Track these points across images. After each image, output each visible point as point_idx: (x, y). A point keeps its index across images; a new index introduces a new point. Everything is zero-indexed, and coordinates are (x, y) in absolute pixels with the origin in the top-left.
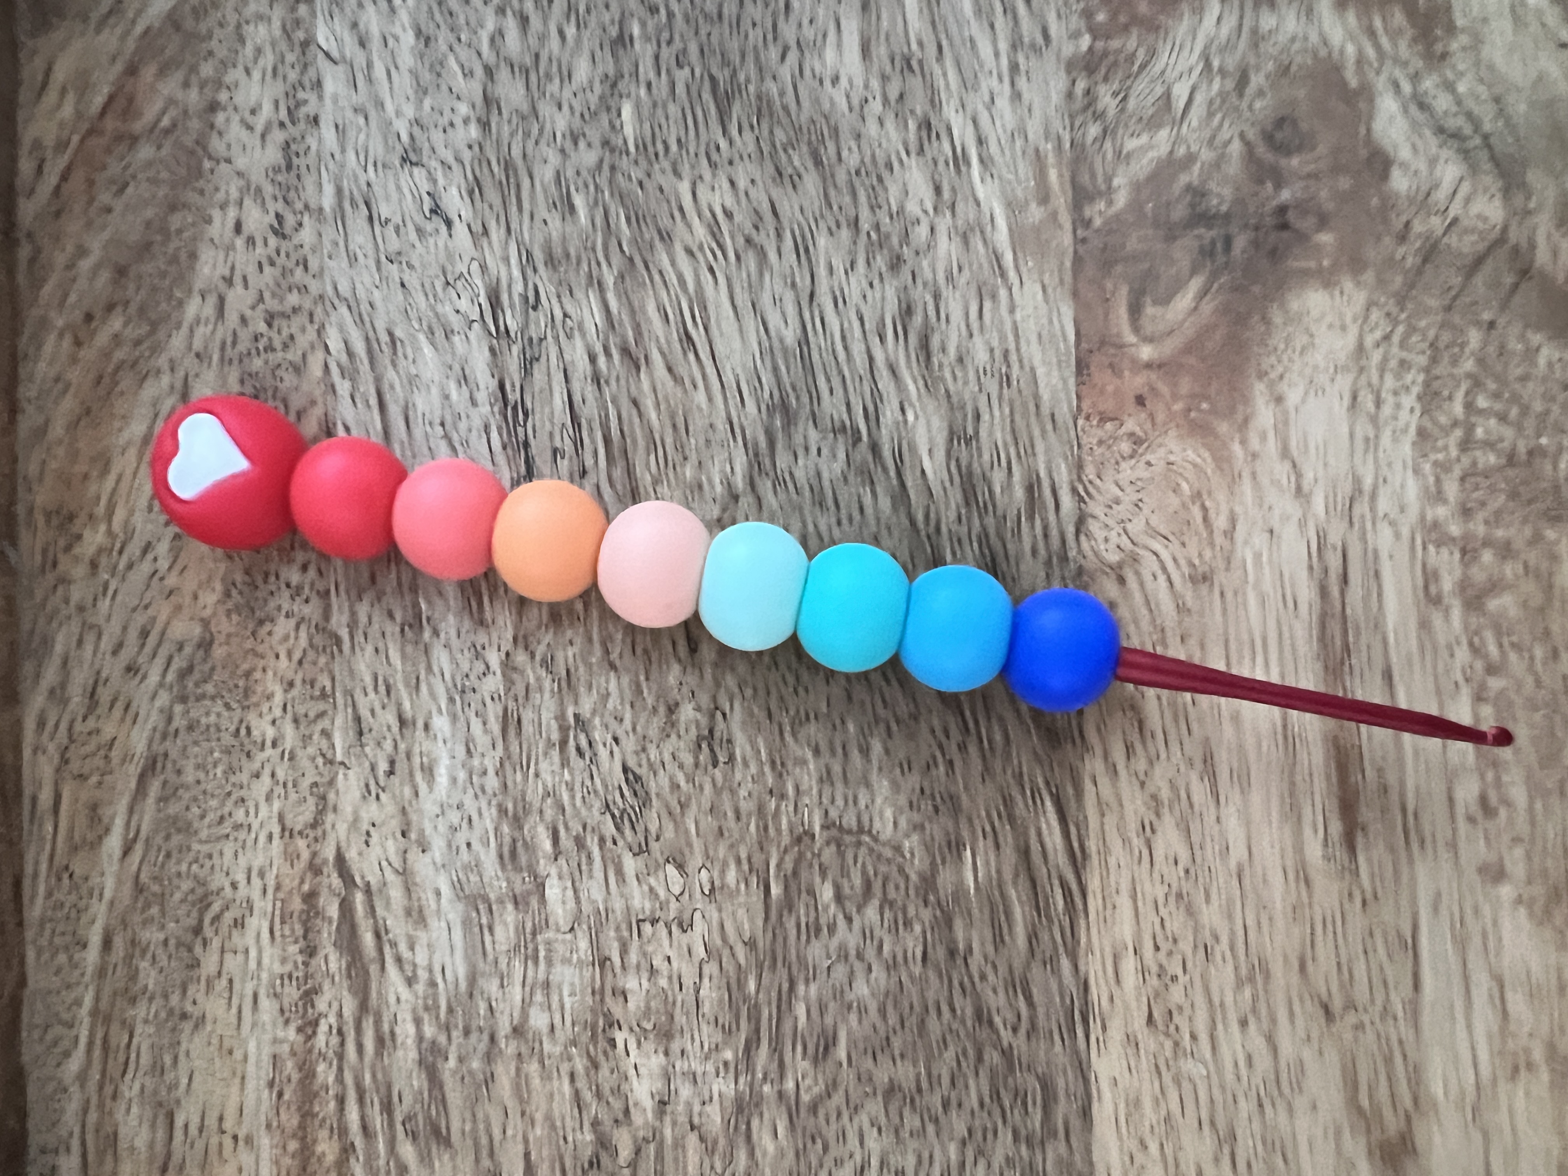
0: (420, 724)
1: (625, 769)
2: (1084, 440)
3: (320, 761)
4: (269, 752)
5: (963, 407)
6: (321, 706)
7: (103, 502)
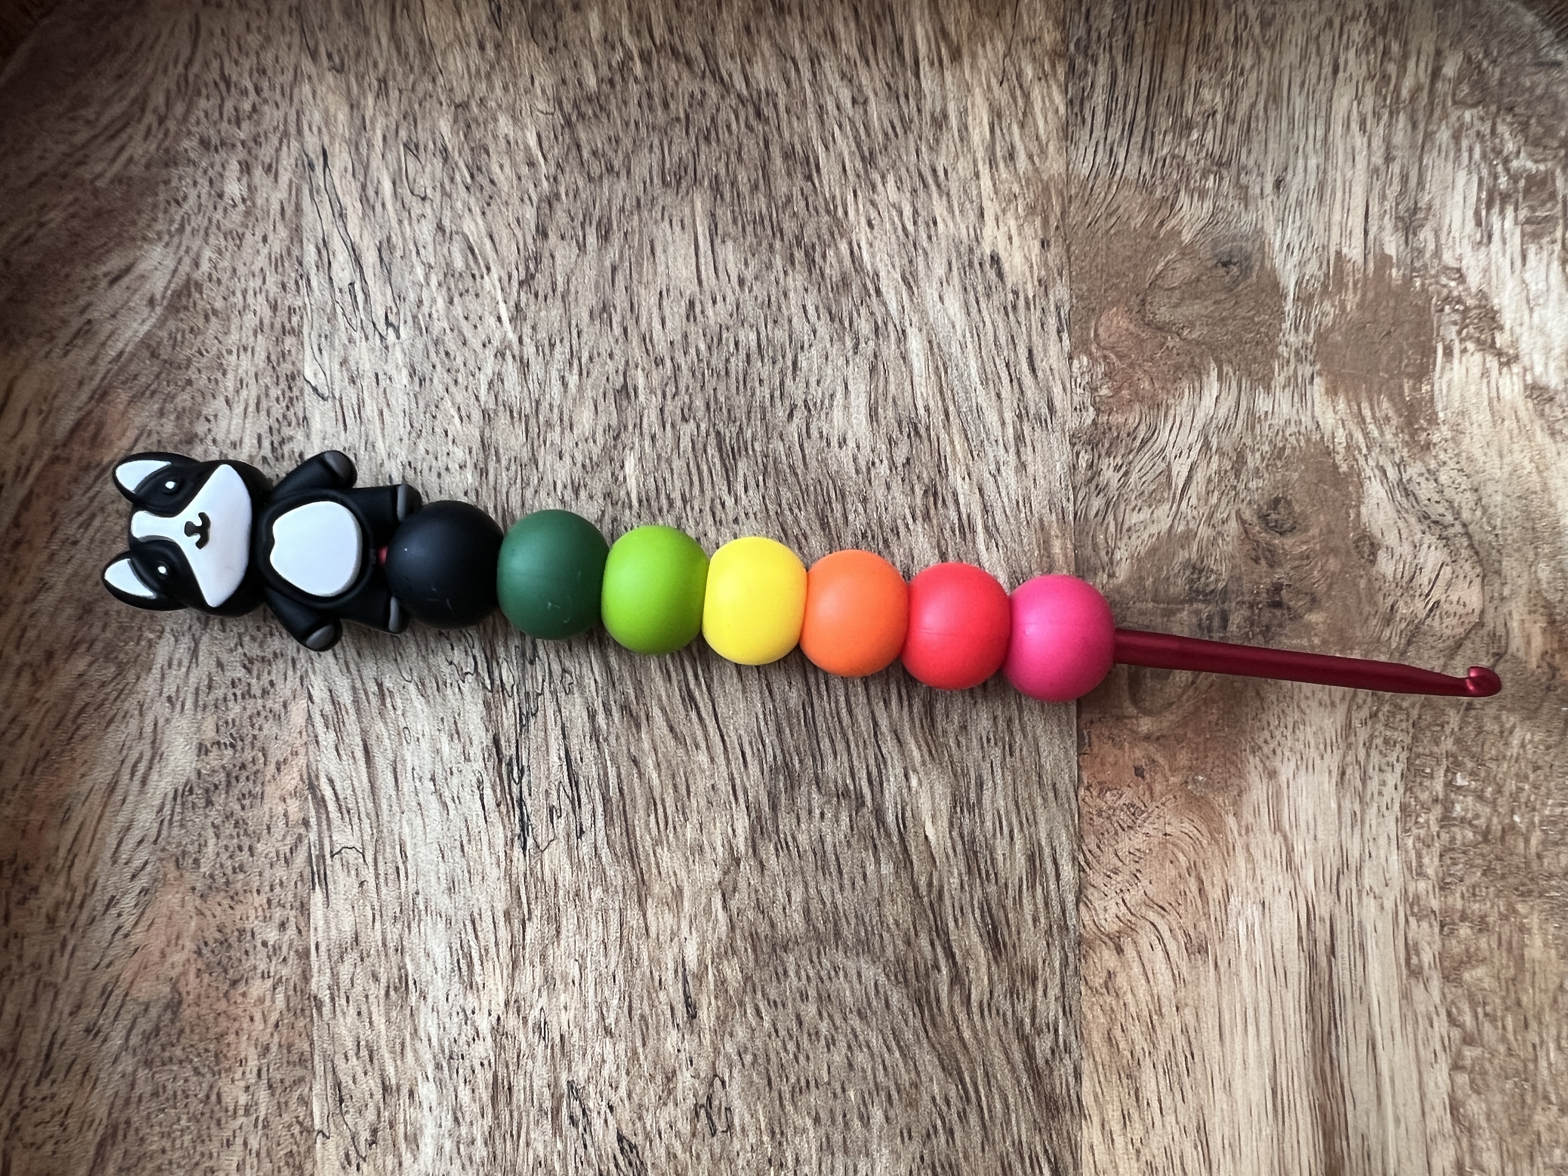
0: (405, 1091)
1: (620, 1138)
2: (1085, 810)
3: (296, 1129)
4: (241, 1120)
5: (966, 774)
6: (299, 1072)
7: (62, 853)
